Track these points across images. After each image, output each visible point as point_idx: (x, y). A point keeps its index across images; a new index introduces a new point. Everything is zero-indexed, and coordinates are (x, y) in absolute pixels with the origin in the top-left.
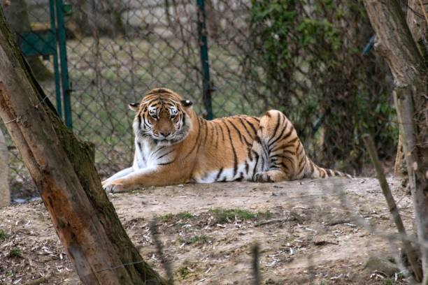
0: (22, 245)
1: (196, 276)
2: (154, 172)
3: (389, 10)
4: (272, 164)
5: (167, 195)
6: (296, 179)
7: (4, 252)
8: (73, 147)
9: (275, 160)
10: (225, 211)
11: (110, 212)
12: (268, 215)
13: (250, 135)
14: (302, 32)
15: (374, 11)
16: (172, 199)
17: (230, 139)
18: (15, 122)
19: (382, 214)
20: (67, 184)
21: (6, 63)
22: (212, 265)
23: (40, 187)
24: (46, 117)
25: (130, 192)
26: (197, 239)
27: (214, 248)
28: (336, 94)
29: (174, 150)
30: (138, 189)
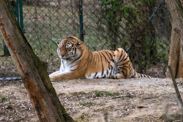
0: (13, 103)
1: (88, 119)
2: (68, 73)
3: (180, 13)
4: (118, 71)
5: (73, 83)
6: (128, 78)
7: (5, 106)
8: (39, 64)
9: (119, 70)
10: (99, 92)
11: (53, 91)
12: (118, 94)
13: (110, 59)
14: (123, 11)
15: (174, 14)
16: (76, 85)
17: (102, 60)
18: (14, 52)
19: (167, 95)
20: (36, 80)
21: (12, 27)
22: (94, 115)
23: (24, 80)
24: (28, 51)
25: (58, 82)
26: (88, 103)
27: (95, 107)
28: (137, 38)
29: (77, 64)
30: (61, 80)
